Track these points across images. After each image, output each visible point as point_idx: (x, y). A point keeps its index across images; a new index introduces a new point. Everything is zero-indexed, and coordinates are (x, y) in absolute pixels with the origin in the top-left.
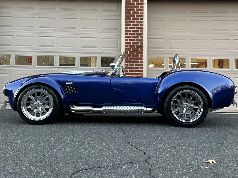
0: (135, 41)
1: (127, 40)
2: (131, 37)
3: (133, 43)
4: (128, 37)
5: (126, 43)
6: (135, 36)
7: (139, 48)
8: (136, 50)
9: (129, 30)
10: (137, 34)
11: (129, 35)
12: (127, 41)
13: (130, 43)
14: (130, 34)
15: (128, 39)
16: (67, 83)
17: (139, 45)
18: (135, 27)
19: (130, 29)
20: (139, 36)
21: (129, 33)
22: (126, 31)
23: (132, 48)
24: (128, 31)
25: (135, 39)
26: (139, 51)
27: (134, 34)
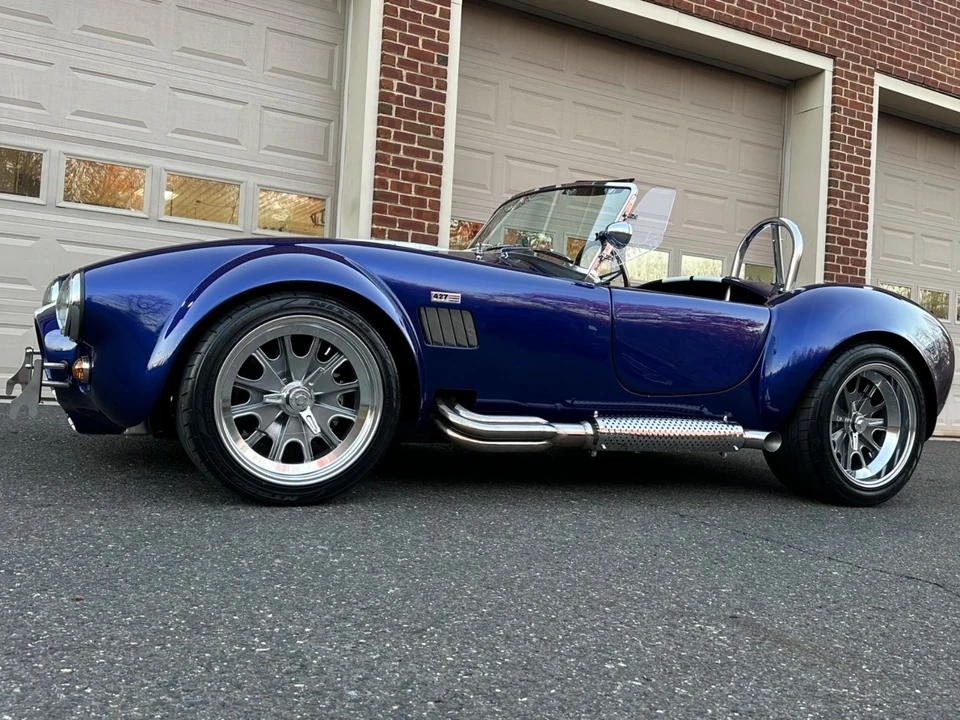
0: (416, 145)
1: (387, 134)
2: (402, 126)
3: (408, 151)
4: (393, 123)
5: (380, 146)
6: (417, 122)
7: (429, 174)
8: (417, 178)
9: (396, 93)
10: (422, 118)
11: (393, 116)
12: (387, 140)
13: (396, 149)
14: (398, 112)
15: (390, 132)
16: (436, 296)
17: (430, 161)
18: (418, 87)
19: (399, 94)
20: (432, 126)
21: (394, 107)
22: (383, 97)
23: (402, 169)
24: (393, 99)
25: (417, 135)
26: (428, 185)
27: (412, 115)
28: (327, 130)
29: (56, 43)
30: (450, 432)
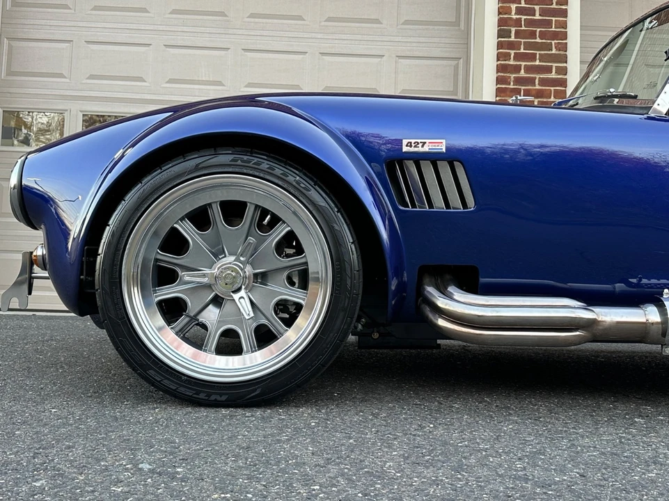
0: (537, 63)
1: (507, 57)
2: (522, 47)
3: (528, 69)
4: (511, 45)
5: (500, 69)
6: (538, 40)
7: (552, 88)
8: (539, 94)
9: (514, 17)
10: (542, 35)
11: (513, 38)
12: (507, 62)
13: (517, 69)
14: (518, 34)
15: (509, 55)
16: (409, 145)
17: (553, 75)
18: (537, 8)
19: (518, 17)
20: (553, 42)
21: (513, 30)
22: (501, 22)
23: (523, 88)
24: (511, 23)
25: (538, 52)
26: (552, 99)
27: (533, 35)
28: (456, 67)
29: (231, 31)
30: (442, 323)
